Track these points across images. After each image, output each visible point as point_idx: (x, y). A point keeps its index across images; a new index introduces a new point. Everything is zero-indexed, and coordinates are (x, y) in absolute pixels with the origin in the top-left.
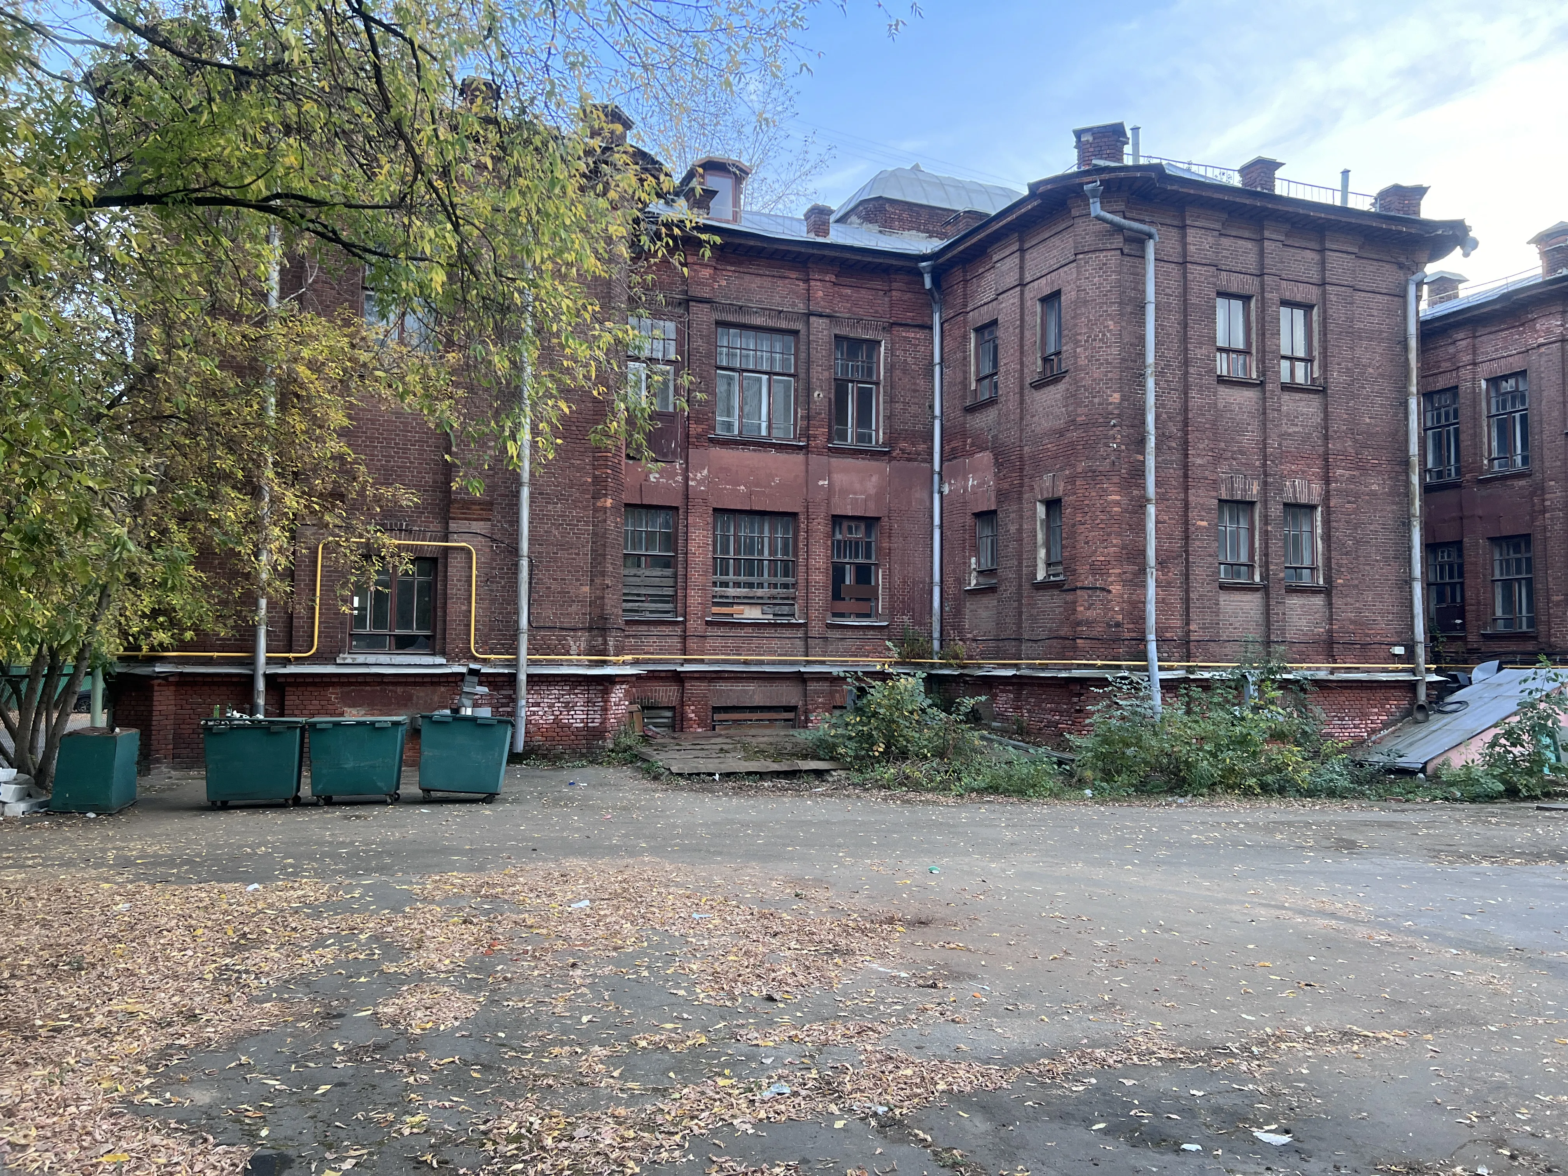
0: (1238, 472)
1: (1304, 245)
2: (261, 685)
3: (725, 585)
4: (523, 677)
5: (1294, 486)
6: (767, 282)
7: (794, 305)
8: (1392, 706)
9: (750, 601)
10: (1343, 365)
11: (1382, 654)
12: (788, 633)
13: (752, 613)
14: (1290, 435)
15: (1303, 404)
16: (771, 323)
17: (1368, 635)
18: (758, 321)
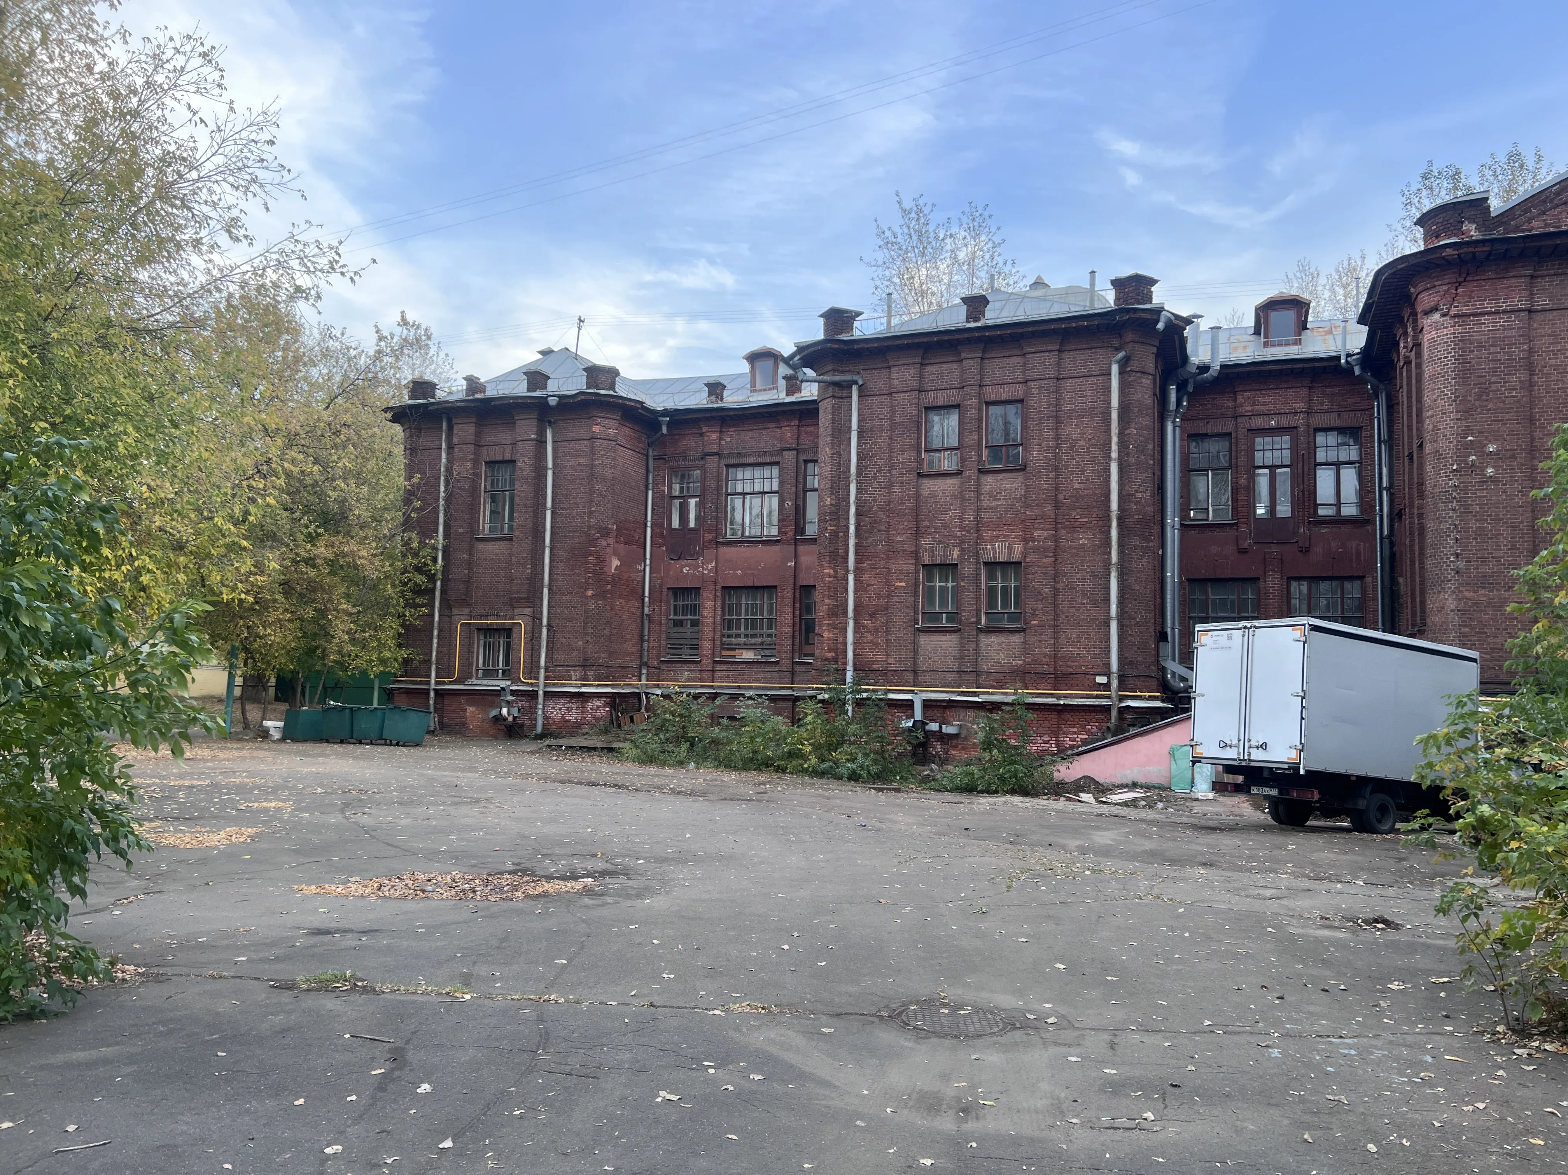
0: (940, 542)
1: (1008, 353)
2: (432, 694)
3: (729, 636)
4: (541, 693)
5: (994, 549)
6: (755, 434)
7: (774, 445)
8: (1093, 727)
9: (747, 647)
10: (1044, 444)
11: (1087, 683)
12: (769, 668)
13: (748, 655)
14: (991, 508)
15: (1006, 481)
16: (760, 460)
17: (1071, 667)
18: (752, 460)
